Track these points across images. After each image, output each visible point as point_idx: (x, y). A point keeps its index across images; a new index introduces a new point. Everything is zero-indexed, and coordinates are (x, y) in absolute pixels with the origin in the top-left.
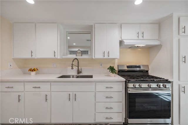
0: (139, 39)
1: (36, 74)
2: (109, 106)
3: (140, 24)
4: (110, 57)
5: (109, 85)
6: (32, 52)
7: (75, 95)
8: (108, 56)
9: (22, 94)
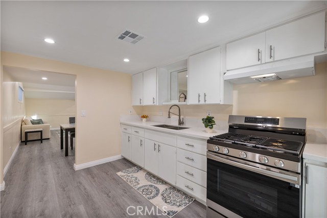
0: (263, 62)
1: (147, 121)
2: (191, 172)
3: (265, 30)
4: (207, 103)
5: (190, 142)
6: (140, 100)
7: (159, 146)
8: (205, 101)
9: (130, 136)
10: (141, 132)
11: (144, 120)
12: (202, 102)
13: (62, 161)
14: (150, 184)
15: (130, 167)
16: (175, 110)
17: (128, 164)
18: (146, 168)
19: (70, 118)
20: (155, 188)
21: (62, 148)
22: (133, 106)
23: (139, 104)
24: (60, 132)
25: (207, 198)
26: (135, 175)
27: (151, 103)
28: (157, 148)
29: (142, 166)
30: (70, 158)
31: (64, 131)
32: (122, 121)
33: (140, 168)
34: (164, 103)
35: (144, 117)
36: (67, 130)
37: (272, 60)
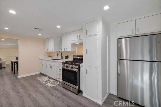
2: (60, 74)
6: (48, 49)
7: (52, 66)
8: (66, 50)
9: (43, 64)
10: (47, 62)
11: (50, 57)
12: (65, 51)
13: (12, 75)
14: (48, 80)
15: (42, 76)
16: (60, 53)
17: (42, 75)
18: (48, 75)
19: (16, 57)
20: (50, 81)
21: (12, 71)
22: (45, 52)
23: (47, 51)
24: (11, 64)
25: (62, 80)
26: (43, 78)
27: (51, 51)
28: (51, 67)
29: (47, 75)
30: (16, 74)
31: (13, 63)
32: (40, 58)
33: (47, 76)
34: (56, 51)
35: (50, 56)
36: (15, 62)
37: (80, 39)
